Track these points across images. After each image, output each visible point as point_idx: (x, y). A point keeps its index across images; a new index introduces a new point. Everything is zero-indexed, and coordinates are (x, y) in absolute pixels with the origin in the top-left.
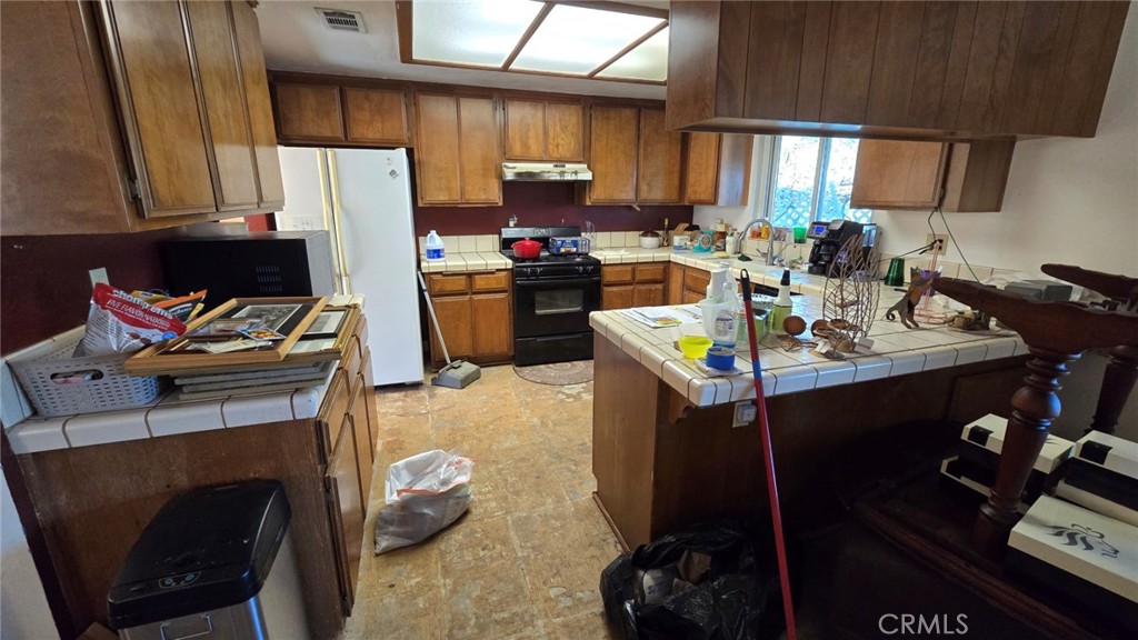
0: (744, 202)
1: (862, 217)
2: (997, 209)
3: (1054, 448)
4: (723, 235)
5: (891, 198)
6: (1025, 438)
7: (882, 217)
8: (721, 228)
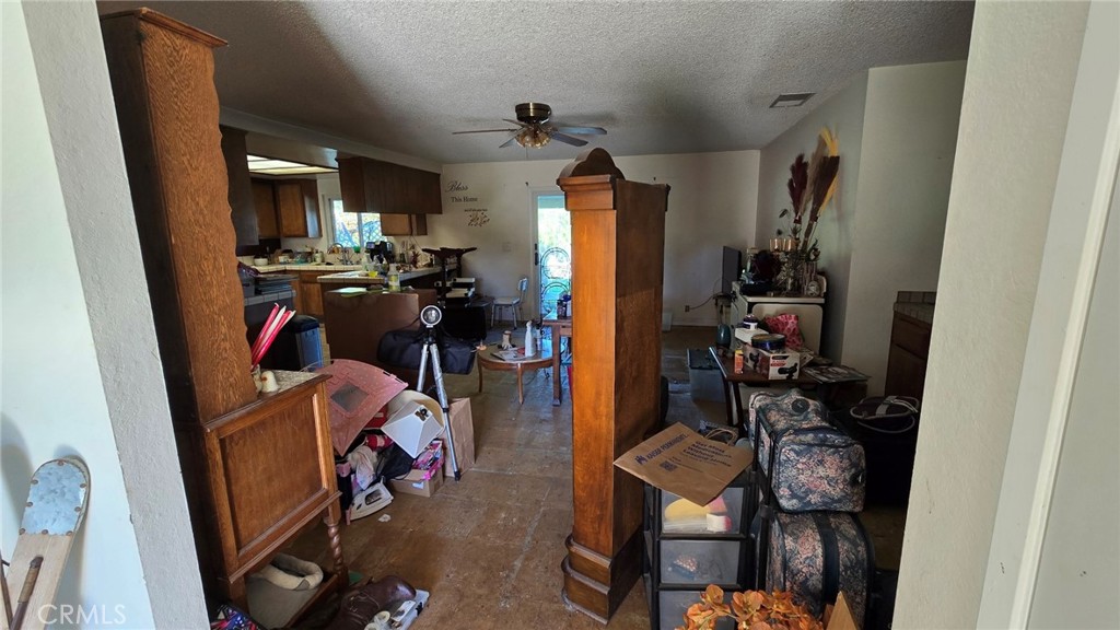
0: (321, 236)
1: (385, 239)
2: (426, 234)
3: (448, 284)
4: (310, 254)
5: (396, 231)
6: (444, 284)
7: (392, 239)
8: (309, 250)
